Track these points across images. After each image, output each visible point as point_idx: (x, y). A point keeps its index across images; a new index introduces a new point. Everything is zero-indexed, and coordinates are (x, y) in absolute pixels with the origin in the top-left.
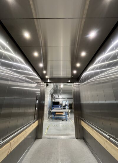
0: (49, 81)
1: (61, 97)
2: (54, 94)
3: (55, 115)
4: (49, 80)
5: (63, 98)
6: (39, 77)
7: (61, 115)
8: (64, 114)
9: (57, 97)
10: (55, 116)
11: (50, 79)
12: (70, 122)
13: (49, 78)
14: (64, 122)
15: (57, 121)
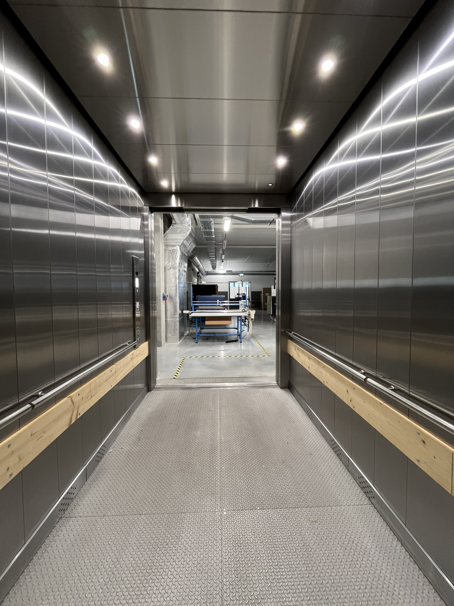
0: (174, 202)
1: (222, 267)
2: (196, 259)
3: (202, 329)
4: (173, 197)
5: (230, 273)
6: (132, 185)
7: (225, 327)
8: (233, 323)
9: (210, 269)
10: (203, 331)
11: (179, 194)
12: (253, 345)
13: (173, 189)
14: (232, 347)
15: (209, 343)
